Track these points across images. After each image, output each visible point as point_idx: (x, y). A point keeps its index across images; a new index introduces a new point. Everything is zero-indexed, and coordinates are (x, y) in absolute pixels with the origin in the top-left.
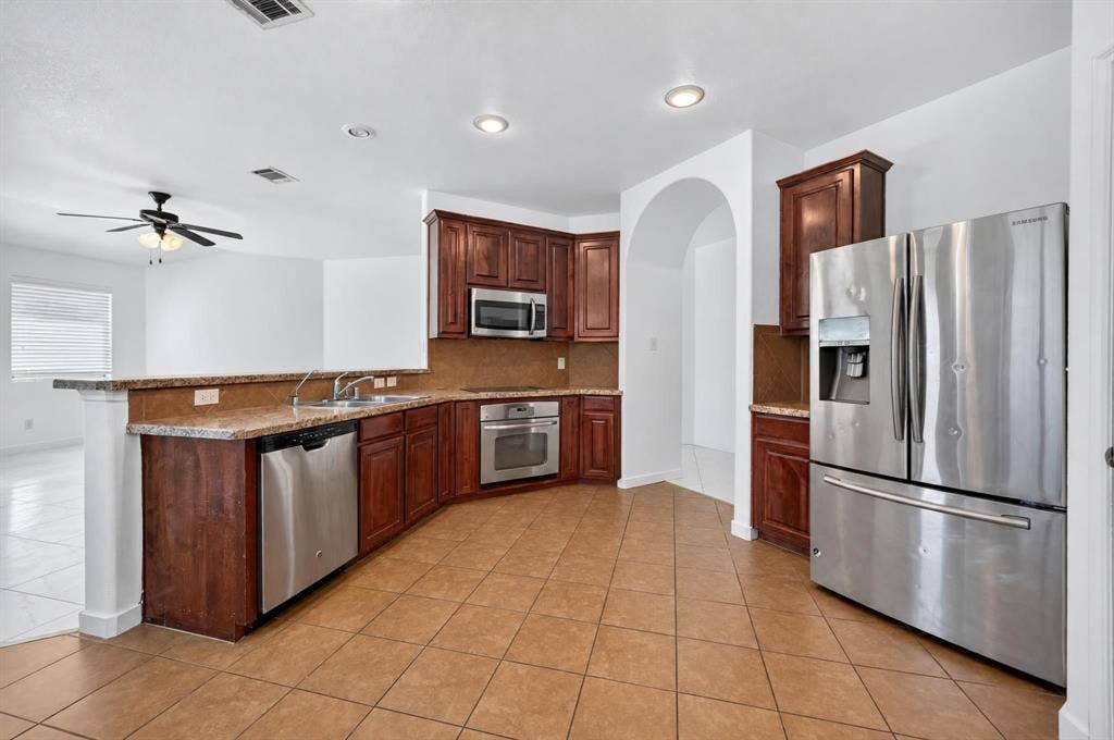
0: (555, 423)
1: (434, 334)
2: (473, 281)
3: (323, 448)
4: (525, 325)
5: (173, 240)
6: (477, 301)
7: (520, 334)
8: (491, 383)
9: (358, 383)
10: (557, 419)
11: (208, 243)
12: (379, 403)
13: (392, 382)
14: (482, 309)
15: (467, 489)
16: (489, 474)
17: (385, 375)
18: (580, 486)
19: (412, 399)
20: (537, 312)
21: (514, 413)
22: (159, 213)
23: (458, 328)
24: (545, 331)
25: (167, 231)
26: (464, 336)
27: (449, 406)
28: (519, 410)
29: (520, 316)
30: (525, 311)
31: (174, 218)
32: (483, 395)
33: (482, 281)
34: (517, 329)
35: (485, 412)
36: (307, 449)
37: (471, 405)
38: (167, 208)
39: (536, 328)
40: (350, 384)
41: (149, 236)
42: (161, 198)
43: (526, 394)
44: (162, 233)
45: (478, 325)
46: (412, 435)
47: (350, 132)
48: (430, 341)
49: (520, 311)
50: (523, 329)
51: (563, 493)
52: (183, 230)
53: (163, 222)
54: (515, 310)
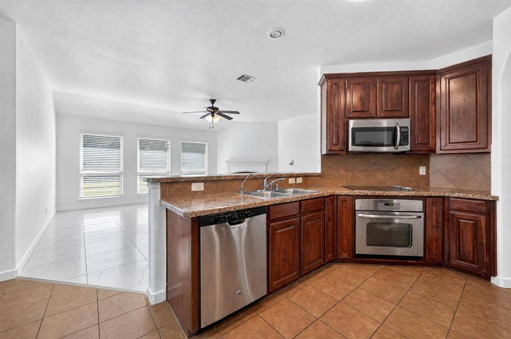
0: (420, 217)
1: (324, 152)
2: (351, 115)
3: (243, 224)
4: (390, 143)
5: (217, 118)
6: (352, 129)
7: (385, 149)
8: (364, 184)
9: (279, 181)
10: (422, 215)
11: (230, 118)
12: (290, 194)
13: (300, 180)
14: (357, 133)
15: (345, 255)
16: (362, 247)
17: (296, 176)
18: (445, 270)
19: (310, 192)
20: (401, 132)
21: (382, 207)
22: (213, 108)
23: (340, 146)
24: (409, 146)
25: (215, 114)
26: (345, 153)
27: (333, 197)
28: (386, 205)
29: (385, 137)
30: (390, 133)
31: (217, 109)
32: (357, 192)
33: (356, 115)
34: (382, 145)
35: (359, 204)
36: (231, 224)
37: (349, 199)
38: (215, 105)
39: (400, 145)
40: (273, 182)
41: (209, 118)
42: (213, 101)
43: (392, 193)
44: (213, 116)
45: (354, 144)
46: (305, 217)
47: (271, 36)
48: (323, 156)
49: (385, 133)
50: (388, 145)
51: (428, 274)
52: (220, 114)
53: (214, 111)
54: (381, 133)
